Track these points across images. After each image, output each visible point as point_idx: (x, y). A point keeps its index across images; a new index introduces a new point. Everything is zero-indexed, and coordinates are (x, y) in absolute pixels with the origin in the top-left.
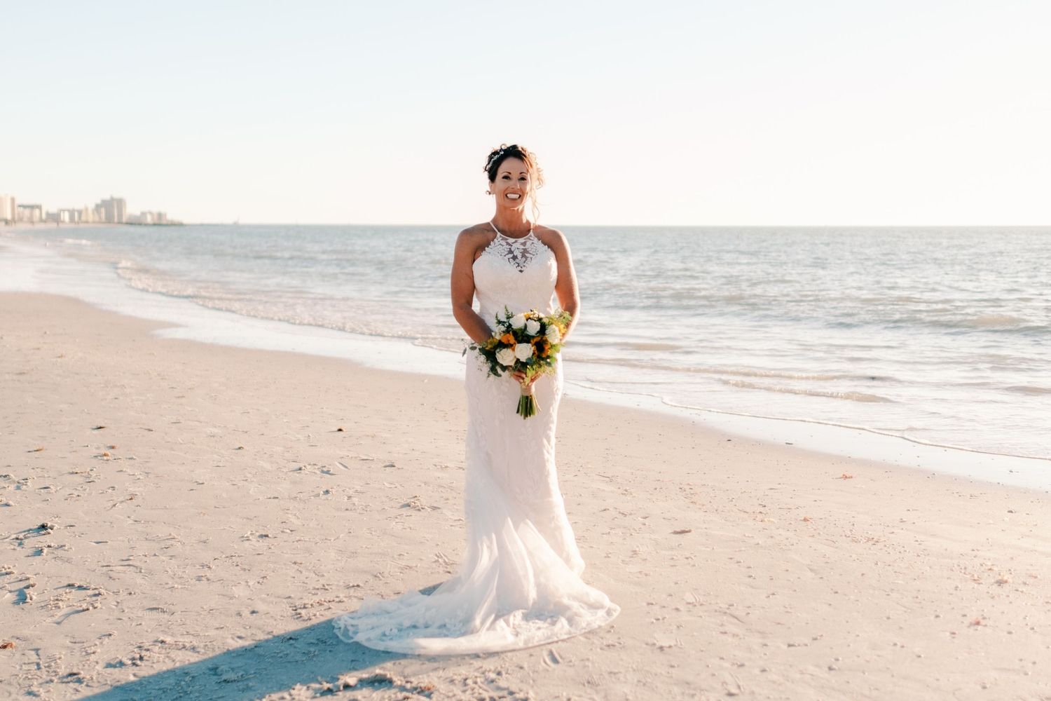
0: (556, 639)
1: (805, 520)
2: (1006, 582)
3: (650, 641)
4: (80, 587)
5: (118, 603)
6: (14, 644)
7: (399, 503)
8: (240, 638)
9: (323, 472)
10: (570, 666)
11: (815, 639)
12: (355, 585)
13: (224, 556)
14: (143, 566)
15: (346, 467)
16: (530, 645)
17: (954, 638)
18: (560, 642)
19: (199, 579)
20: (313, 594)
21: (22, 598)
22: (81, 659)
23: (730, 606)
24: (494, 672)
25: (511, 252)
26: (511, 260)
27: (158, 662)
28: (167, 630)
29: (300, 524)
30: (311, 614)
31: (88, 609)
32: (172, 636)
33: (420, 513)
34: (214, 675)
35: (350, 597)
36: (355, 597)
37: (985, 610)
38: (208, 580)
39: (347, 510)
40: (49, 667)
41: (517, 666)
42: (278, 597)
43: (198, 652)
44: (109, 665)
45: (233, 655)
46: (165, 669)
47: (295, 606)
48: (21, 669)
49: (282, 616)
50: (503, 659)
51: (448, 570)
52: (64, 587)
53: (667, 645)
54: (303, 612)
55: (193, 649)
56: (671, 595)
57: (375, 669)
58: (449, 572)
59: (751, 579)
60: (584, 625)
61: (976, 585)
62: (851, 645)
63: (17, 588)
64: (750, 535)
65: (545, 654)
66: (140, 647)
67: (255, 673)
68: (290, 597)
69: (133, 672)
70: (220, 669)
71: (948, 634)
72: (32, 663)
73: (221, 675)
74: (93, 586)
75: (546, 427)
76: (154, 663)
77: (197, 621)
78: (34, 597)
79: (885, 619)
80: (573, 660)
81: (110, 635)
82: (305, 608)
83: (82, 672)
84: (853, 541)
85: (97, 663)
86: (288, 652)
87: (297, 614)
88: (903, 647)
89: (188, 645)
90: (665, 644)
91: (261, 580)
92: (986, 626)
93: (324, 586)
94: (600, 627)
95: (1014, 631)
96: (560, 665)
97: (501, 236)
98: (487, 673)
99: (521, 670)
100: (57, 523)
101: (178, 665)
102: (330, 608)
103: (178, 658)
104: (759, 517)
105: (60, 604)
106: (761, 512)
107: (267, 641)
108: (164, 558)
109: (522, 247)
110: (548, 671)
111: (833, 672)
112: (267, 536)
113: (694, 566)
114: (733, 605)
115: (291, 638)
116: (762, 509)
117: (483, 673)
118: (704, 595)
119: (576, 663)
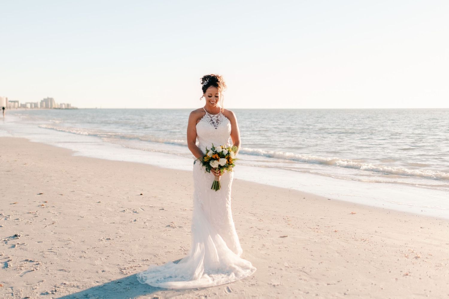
0: (230, 282)
1: (335, 231)
2: (419, 257)
3: (269, 283)
4: (31, 261)
5: (46, 267)
6: (2, 285)
7: (166, 225)
8: (97, 282)
9: (134, 212)
10: (236, 293)
11: (339, 282)
12: (146, 259)
13: (91, 247)
14: (57, 252)
15: (143, 210)
16: (219, 284)
17: (397, 281)
18: (232, 283)
19: (81, 257)
20: (129, 264)
21: (6, 265)
22: (30, 291)
23: (303, 268)
24: (204, 296)
25: (212, 120)
26: (212, 124)
27: (63, 292)
28: (66, 279)
29: (124, 234)
30: (127, 272)
31: (34, 270)
32: (69, 281)
33: (174, 229)
34: (86, 298)
35: (144, 265)
36: (146, 264)
37: (410, 269)
38: (84, 258)
39: (144, 228)
40: (17, 294)
41: (213, 294)
42: (114, 265)
43: (80, 288)
44: (42, 294)
45: (94, 289)
46: (65, 295)
47: (121, 269)
48: (5, 296)
49: (115, 273)
50: (208, 290)
51: (185, 253)
52: (24, 261)
53: (277, 284)
54: (124, 271)
55: (78, 287)
56: (278, 263)
57: (154, 295)
58: (186, 254)
59: (312, 256)
60: (241, 276)
61: (406, 259)
62: (354, 284)
63: (5, 261)
64: (312, 238)
65: (225, 288)
66: (55, 286)
67: (103, 297)
68: (119, 265)
69: (52, 297)
70: (89, 295)
71: (394, 279)
72: (10, 293)
73: (89, 298)
74: (36, 261)
75: (227, 193)
76: (61, 293)
77: (79, 275)
78: (11, 265)
79: (368, 273)
80: (237, 291)
81: (43, 281)
82: (125, 269)
83: (31, 297)
84: (355, 240)
85: (37, 293)
86: (118, 288)
87: (121, 272)
88: (375, 285)
89: (75, 285)
90: (276, 284)
91: (107, 258)
92: (410, 276)
93: (133, 260)
94: (248, 276)
95: (422, 278)
96: (231, 293)
97: (207, 114)
98: (201, 297)
99: (215, 295)
100: (22, 234)
101: (71, 293)
102: (135, 269)
103: (71, 291)
104: (316, 230)
105: (22, 268)
106: (317, 228)
107: (109, 283)
108: (66, 249)
109: (216, 118)
110: (226, 295)
111: (346, 296)
112: (110, 239)
113: (289, 251)
114: (304, 267)
115: (119, 282)
116: (317, 227)
117: (199, 296)
118: (293, 263)
119: (238, 292)
